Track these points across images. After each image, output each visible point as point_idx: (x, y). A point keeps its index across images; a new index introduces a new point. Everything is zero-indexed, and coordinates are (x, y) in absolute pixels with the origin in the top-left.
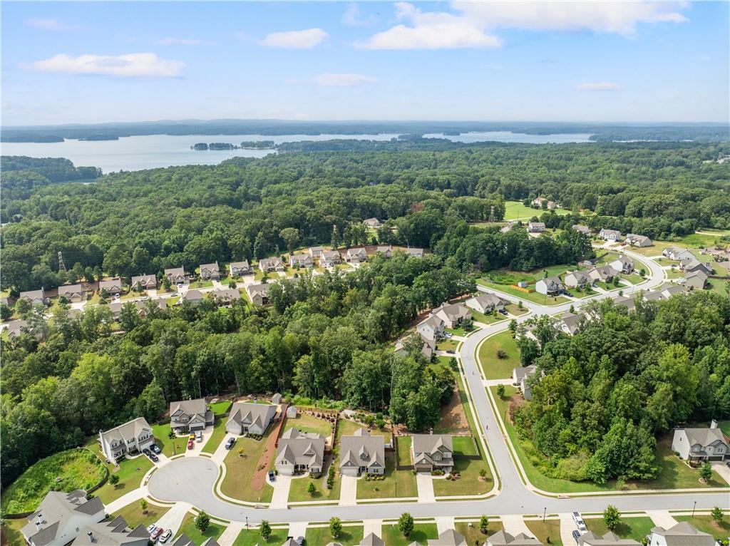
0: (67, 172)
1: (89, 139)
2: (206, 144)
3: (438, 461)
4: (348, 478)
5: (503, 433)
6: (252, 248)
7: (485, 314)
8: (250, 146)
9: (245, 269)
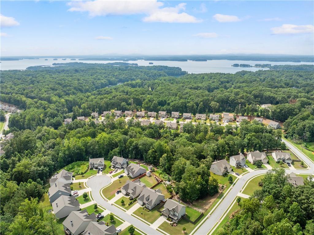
0: (175, 73)
1: (196, 61)
2: (238, 65)
3: (171, 215)
4: (139, 205)
5: (220, 219)
6: (197, 108)
7: (277, 162)
8: (258, 66)
9: (188, 117)
